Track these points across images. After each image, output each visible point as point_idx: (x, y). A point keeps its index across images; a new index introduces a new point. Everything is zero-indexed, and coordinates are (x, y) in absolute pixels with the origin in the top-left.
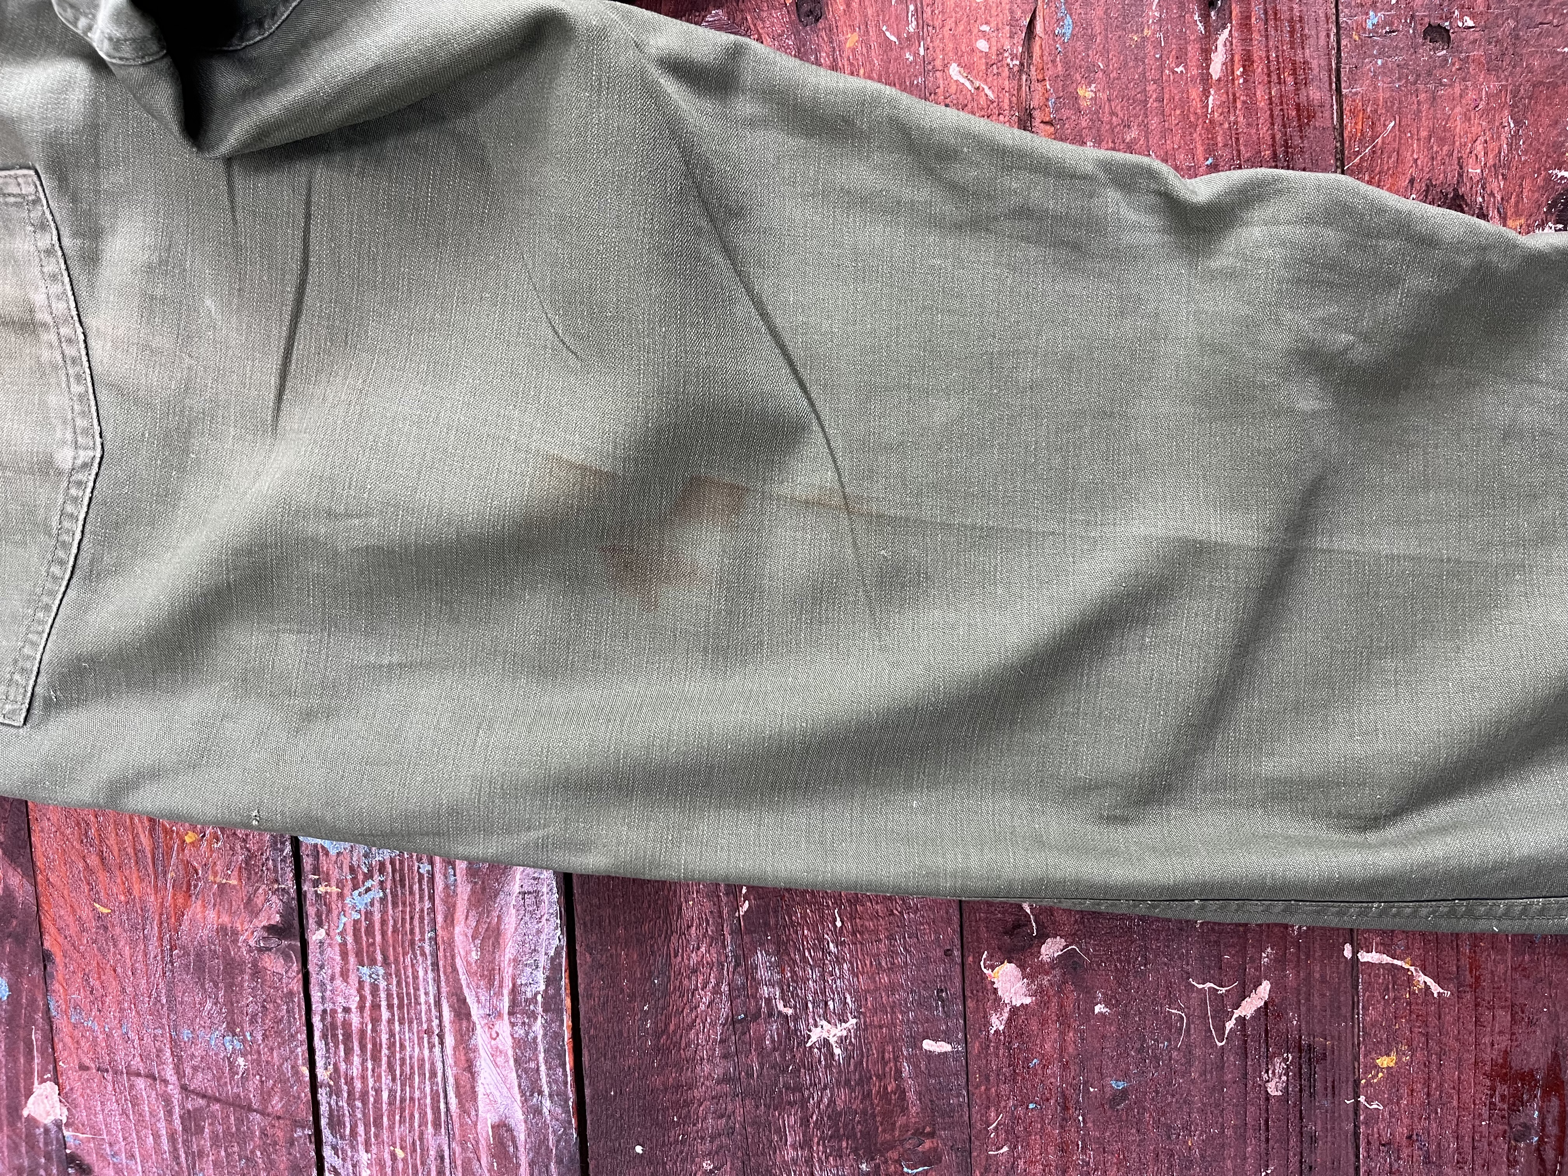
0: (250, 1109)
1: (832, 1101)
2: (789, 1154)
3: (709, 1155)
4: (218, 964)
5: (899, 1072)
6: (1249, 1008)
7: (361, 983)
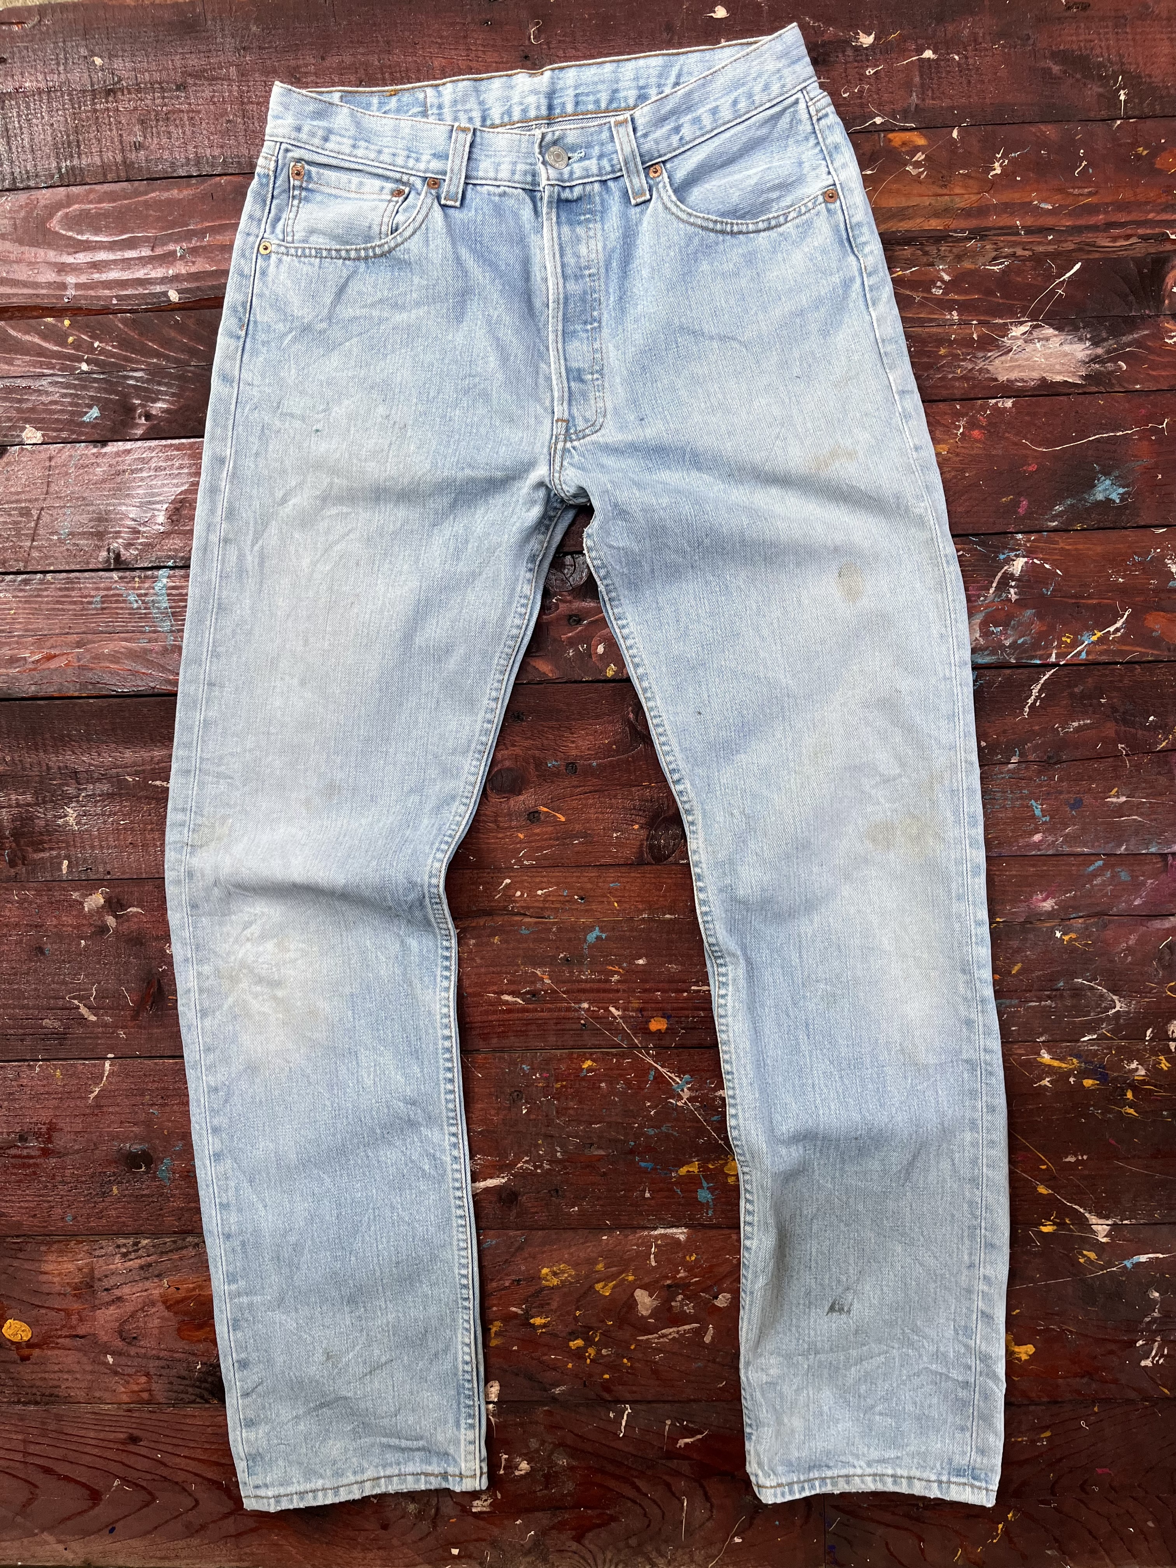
0: (33, 540)
1: (39, 818)
2: (13, 797)
3: (13, 760)
4: (101, 529)
5: (52, 849)
6: (84, 1010)
7: (93, 597)
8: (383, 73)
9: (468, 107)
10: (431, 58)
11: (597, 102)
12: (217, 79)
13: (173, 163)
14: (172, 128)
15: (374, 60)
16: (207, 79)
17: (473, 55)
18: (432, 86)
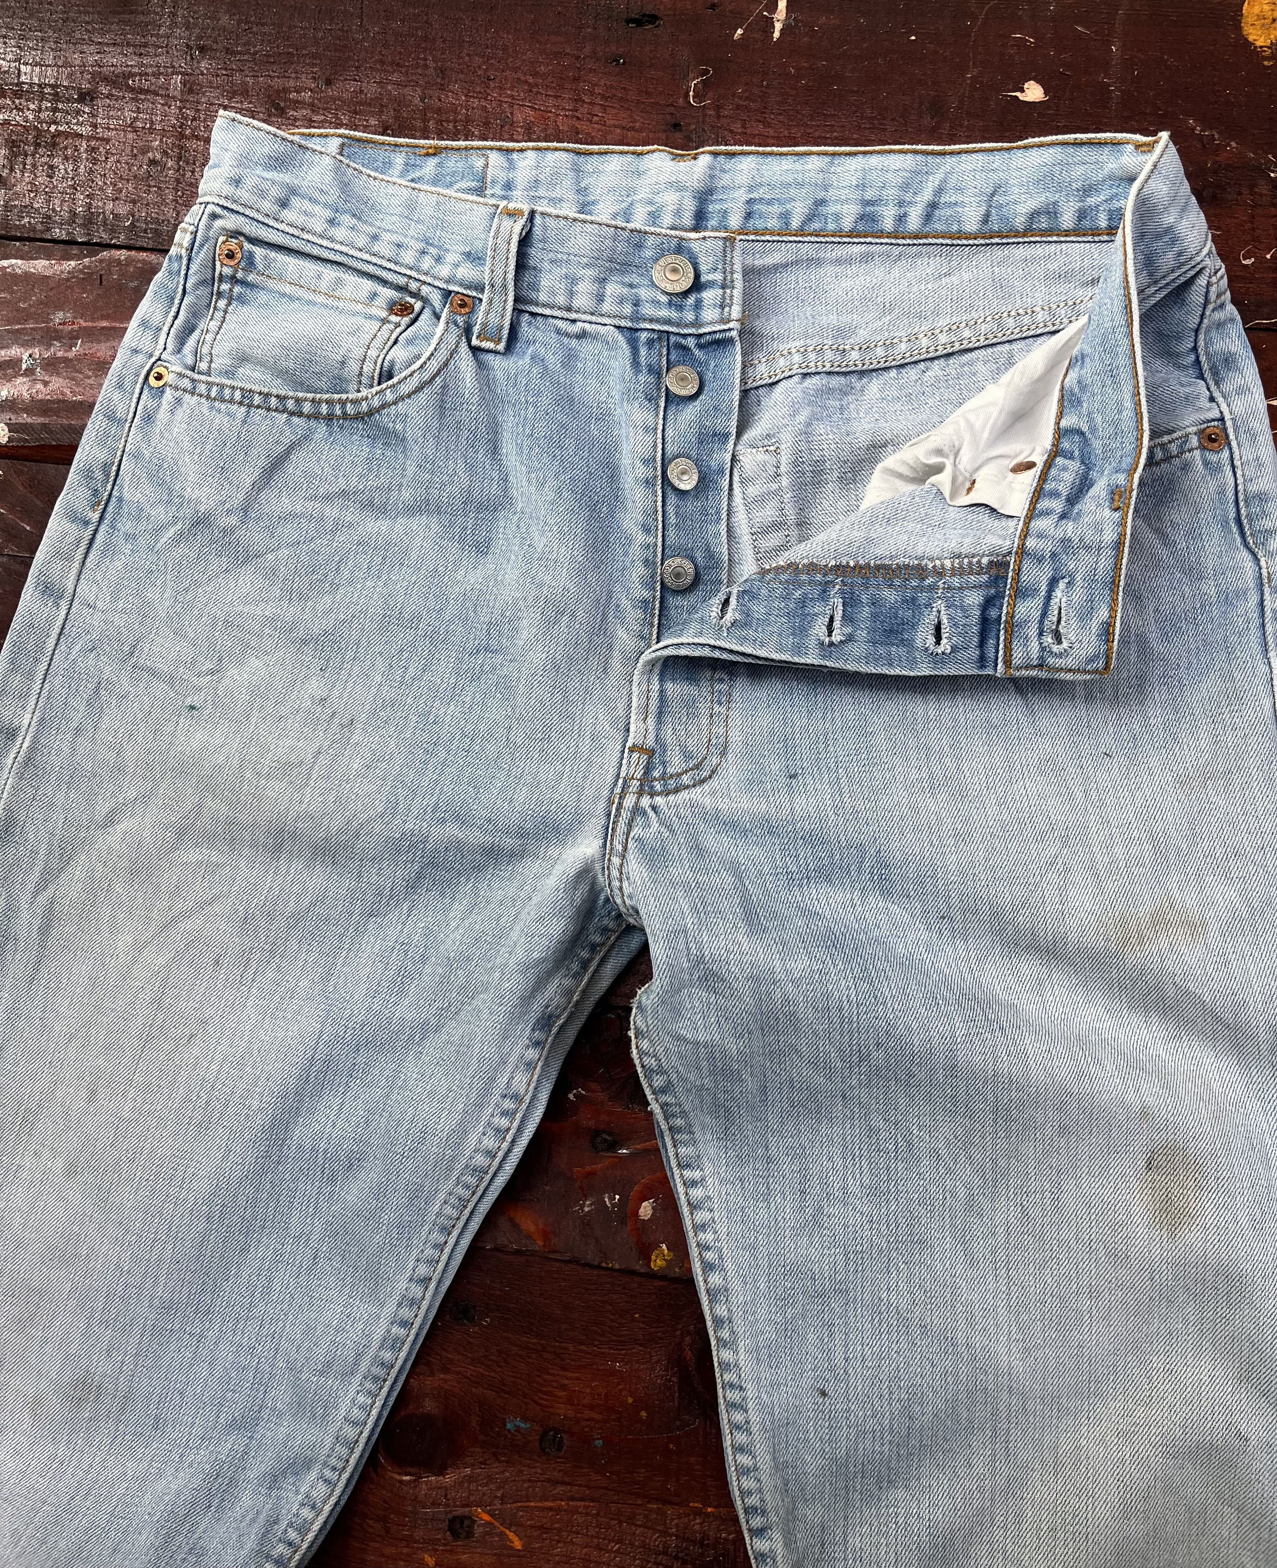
8: (425, 120)
9: (557, 193)
10: (512, 105)
11: (785, 216)
12: (147, 92)
13: (49, 217)
14: (56, 161)
15: (414, 96)
16: (132, 90)
17: (584, 110)
18: (500, 149)
